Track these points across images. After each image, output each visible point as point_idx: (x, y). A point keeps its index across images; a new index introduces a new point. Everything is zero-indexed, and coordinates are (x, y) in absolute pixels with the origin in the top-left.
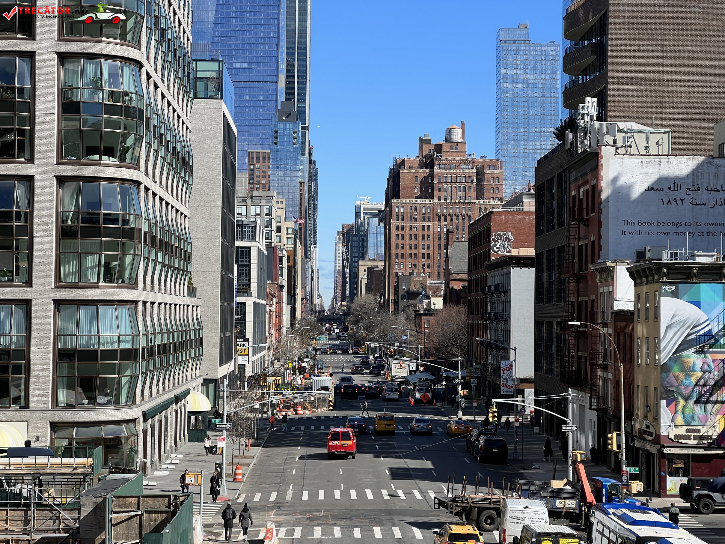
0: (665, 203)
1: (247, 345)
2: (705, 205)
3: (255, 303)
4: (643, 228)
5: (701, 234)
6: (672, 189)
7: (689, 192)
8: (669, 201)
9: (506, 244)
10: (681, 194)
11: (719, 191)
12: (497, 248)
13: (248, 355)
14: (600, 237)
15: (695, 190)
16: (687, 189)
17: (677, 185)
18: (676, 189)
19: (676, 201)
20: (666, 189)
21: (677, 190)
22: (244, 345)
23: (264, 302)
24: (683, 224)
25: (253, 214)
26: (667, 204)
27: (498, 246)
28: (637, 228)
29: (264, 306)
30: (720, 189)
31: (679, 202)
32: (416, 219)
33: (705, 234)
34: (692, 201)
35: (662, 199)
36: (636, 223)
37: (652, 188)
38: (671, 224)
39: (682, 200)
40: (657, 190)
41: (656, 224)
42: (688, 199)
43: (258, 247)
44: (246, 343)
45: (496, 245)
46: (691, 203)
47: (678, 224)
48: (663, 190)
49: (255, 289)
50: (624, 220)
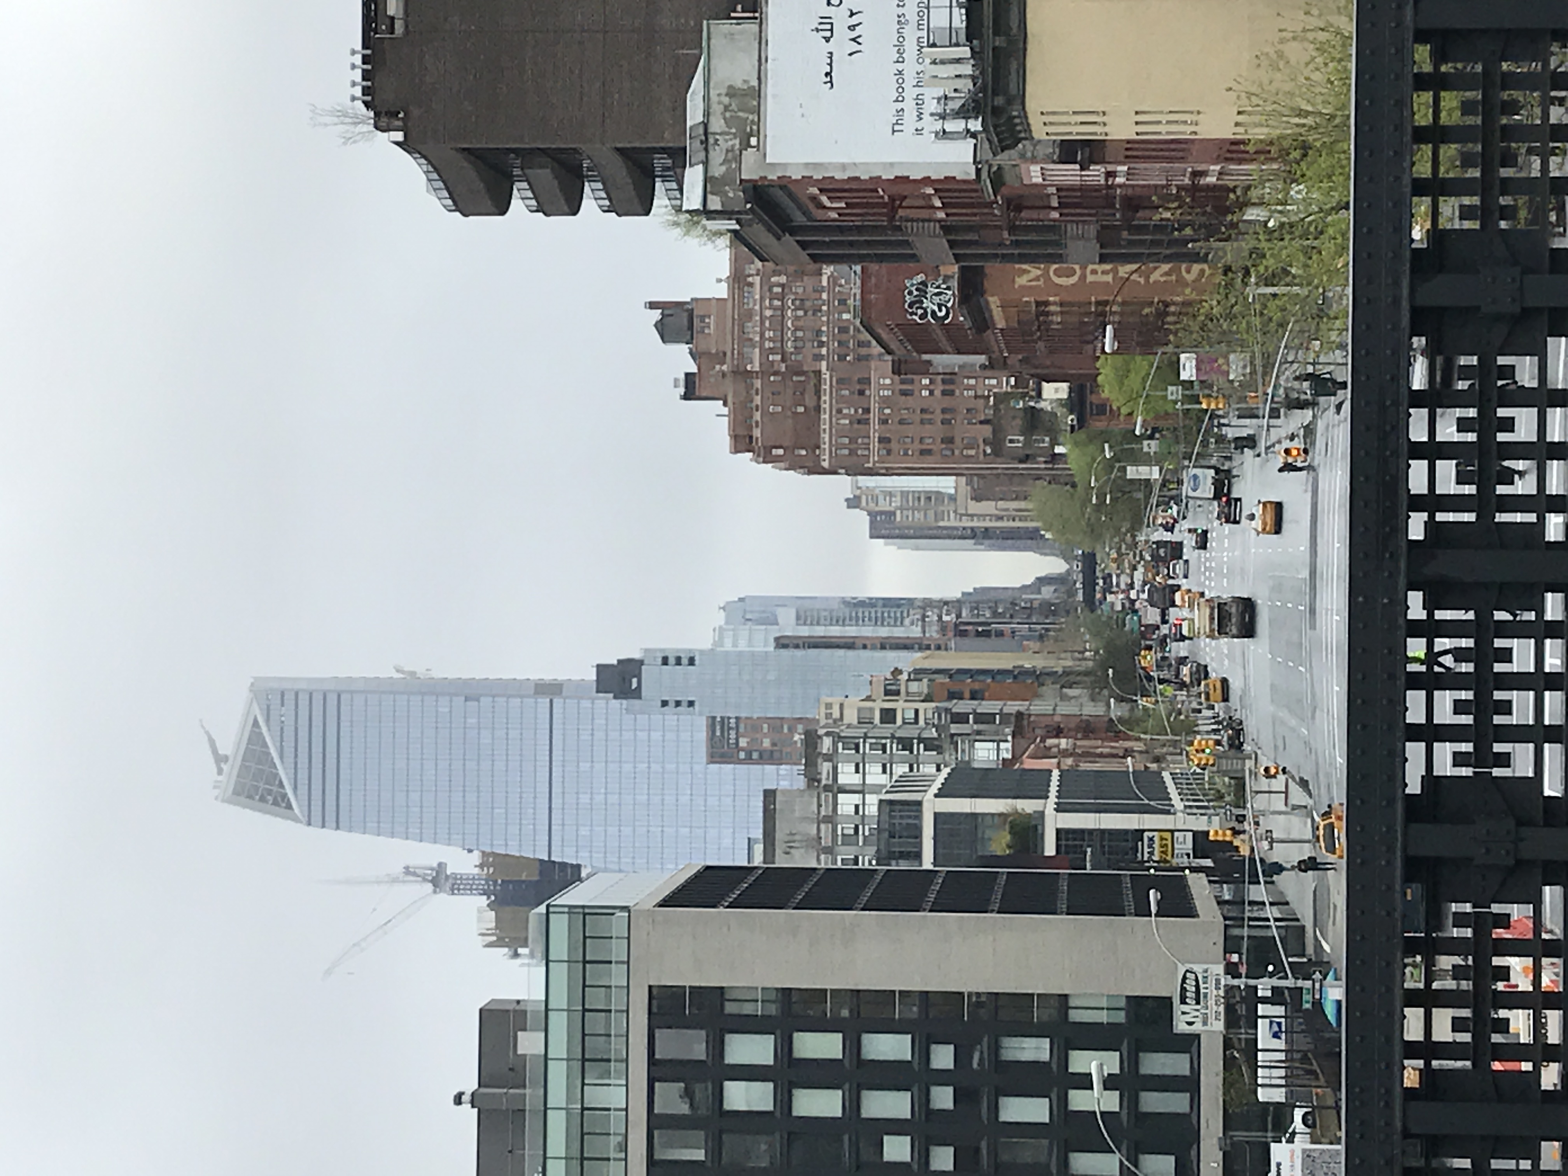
0: (858, 48)
1: (1151, 834)
3: (1059, 809)
4: (910, 93)
6: (828, 34)
8: (854, 40)
9: (931, 290)
10: (840, 16)
12: (940, 310)
13: (1172, 832)
14: (927, 180)
17: (821, 23)
18: (829, 27)
19: (854, 26)
20: (831, 46)
21: (832, 24)
22: (1151, 839)
23: (1056, 773)
24: (900, 11)
26: (859, 43)
27: (936, 308)
28: (909, 105)
29: (1063, 774)
31: (855, 20)
32: (867, 411)
35: (850, 54)
36: (900, 106)
37: (827, 74)
38: (901, 35)
39: (852, 14)
40: (830, 65)
41: (900, 66)
43: (936, 796)
44: (1146, 834)
45: (933, 312)
47: (901, 21)
48: (831, 53)
49: (1028, 806)
50: (894, 131)
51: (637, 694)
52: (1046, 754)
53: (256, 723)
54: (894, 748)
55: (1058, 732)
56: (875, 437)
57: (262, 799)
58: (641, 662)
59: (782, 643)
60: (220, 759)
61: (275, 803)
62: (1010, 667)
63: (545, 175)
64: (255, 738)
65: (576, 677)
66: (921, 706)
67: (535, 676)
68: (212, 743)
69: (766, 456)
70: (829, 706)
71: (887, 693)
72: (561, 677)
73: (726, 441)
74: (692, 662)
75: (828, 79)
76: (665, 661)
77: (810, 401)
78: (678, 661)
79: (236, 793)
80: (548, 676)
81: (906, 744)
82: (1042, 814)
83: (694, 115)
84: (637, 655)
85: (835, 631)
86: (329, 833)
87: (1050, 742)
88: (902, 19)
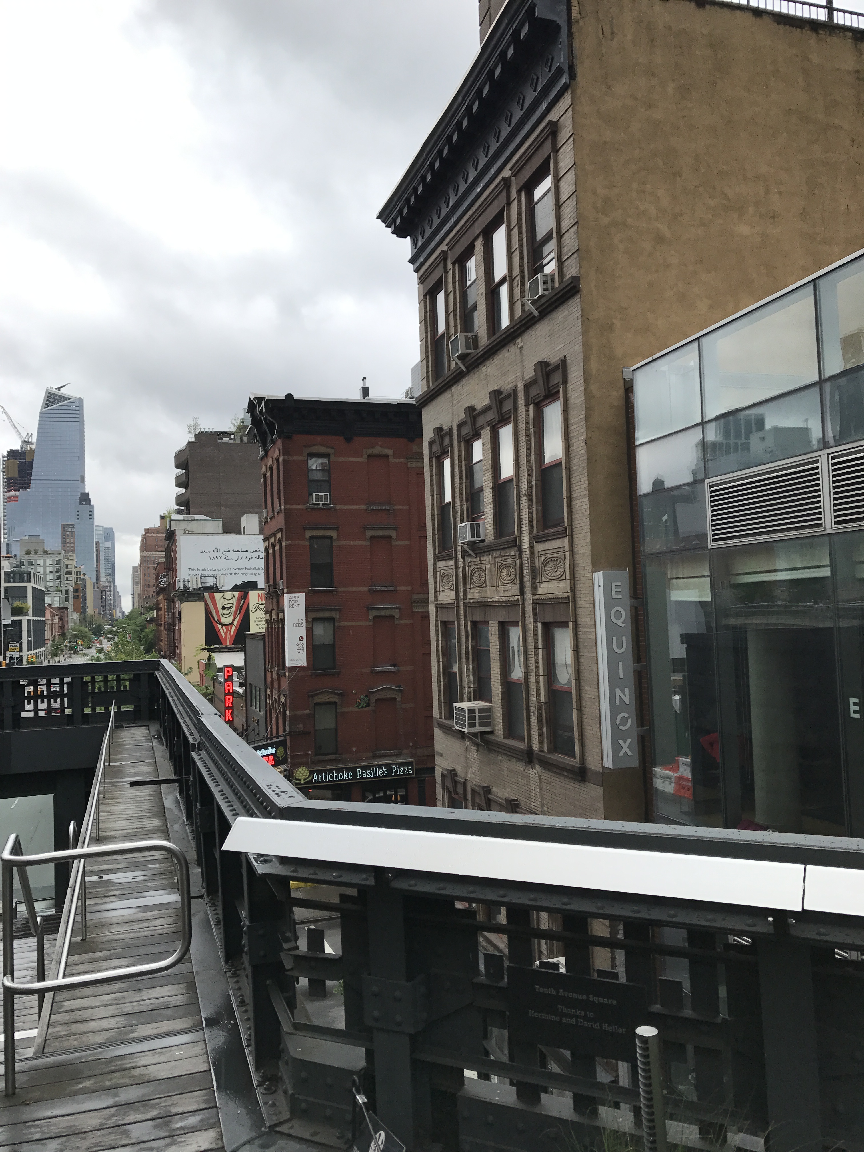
0: (212, 559)
1: (19, 645)
2: (233, 559)
4: (201, 573)
5: (231, 574)
6: (215, 551)
10: (220, 554)
11: (239, 551)
13: (21, 651)
15: (227, 551)
17: (218, 549)
18: (217, 551)
19: (217, 558)
20: (212, 552)
22: (17, 645)
25: (48, 564)
28: (197, 572)
35: (210, 557)
37: (204, 551)
38: (215, 570)
40: (207, 552)
41: (207, 570)
42: (223, 557)
43: (33, 586)
46: (225, 558)
47: (219, 570)
48: (210, 552)
49: (30, 612)
50: (189, 568)
51: (80, 504)
52: (53, 616)
53: (70, 399)
54: (58, 574)
55: (61, 619)
56: (150, 566)
57: (47, 400)
58: (90, 505)
59: (97, 543)
60: (59, 389)
61: (46, 404)
62: (88, 605)
63: (184, 478)
64: (66, 399)
65: (86, 487)
66: (73, 582)
67: (86, 475)
68: (63, 386)
69: (144, 538)
70: (73, 556)
71: (77, 572)
72: (86, 483)
73: (148, 527)
74: (90, 519)
76: (90, 511)
77: (159, 549)
78: (91, 515)
79: (49, 393)
80: (86, 479)
81: (59, 578)
82: (28, 615)
83: (197, 517)
84: (92, 503)
85: (102, 558)
86: (38, 418)
87: (57, 617)
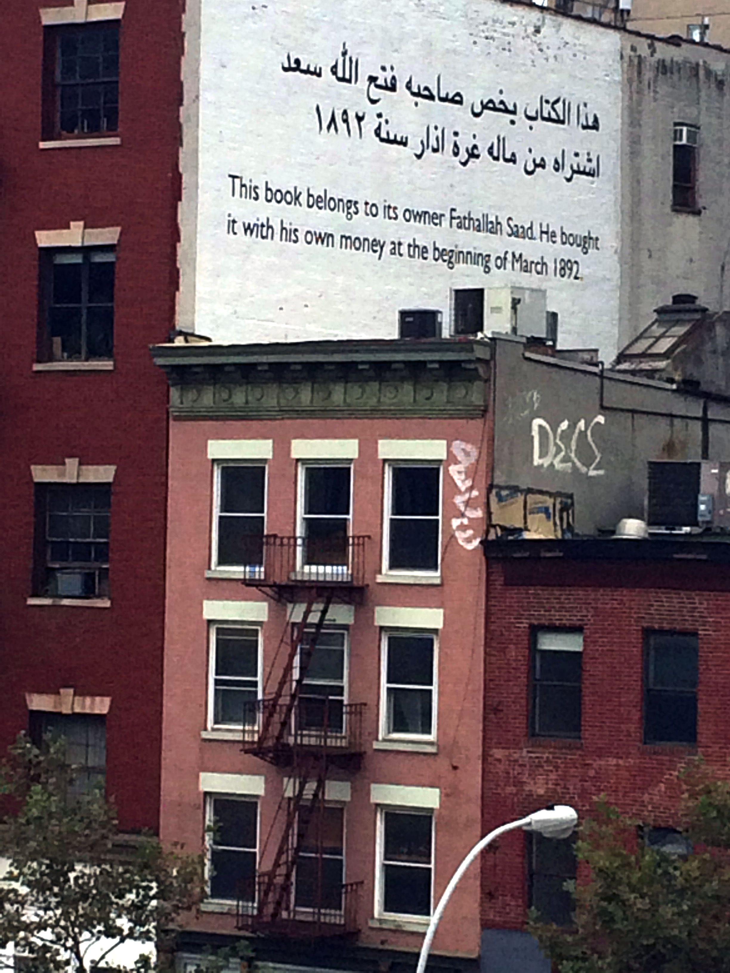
2: (405, 144)
6: (340, 75)
7: (375, 93)
8: (333, 119)
10: (358, 96)
11: (431, 97)
14: (176, 235)
15: (386, 88)
16: (372, 79)
18: (347, 76)
19: (347, 121)
20: (327, 74)
21: (349, 81)
24: (361, 207)
26: (329, 127)
30: (435, 93)
33: (404, 249)
34: (379, 128)
36: (262, 192)
37: (297, 61)
38: (337, 204)
39: (360, 119)
40: (307, 72)
42: (371, 117)
46: (378, 134)
47: (350, 208)
50: (234, 177)
75: (293, 65)
88: (353, 209)
